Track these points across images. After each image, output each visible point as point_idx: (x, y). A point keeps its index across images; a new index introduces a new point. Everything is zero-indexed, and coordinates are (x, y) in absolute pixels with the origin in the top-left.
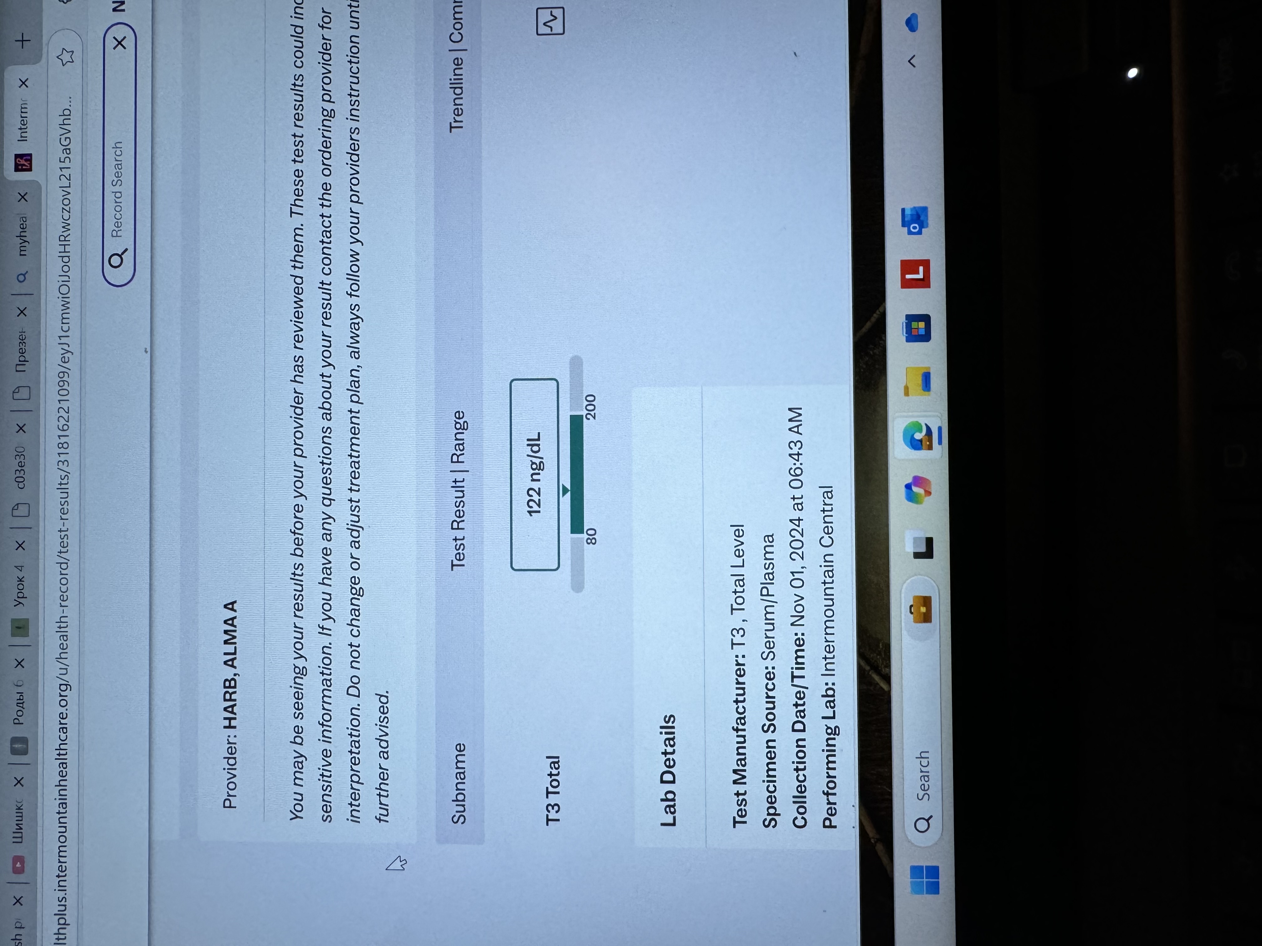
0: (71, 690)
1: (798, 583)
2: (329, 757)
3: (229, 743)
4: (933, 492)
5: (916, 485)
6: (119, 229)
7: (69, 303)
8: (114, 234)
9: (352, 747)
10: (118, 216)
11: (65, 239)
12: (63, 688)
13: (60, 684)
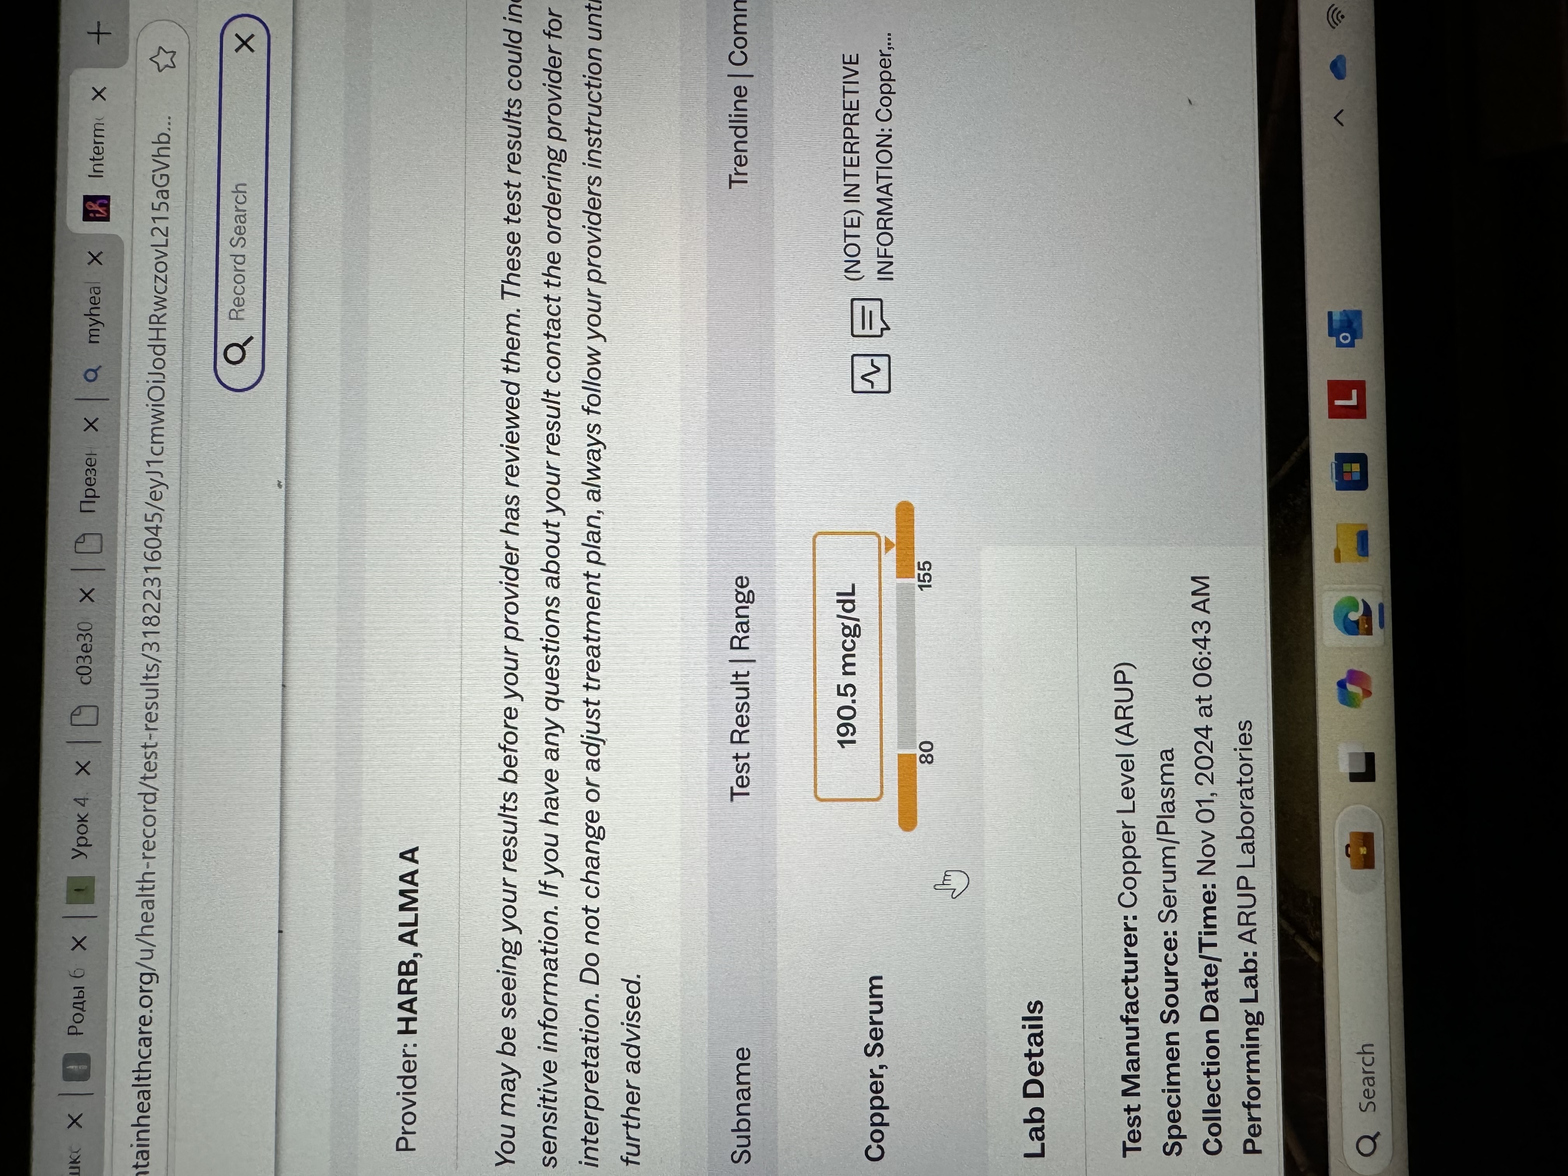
0: (157, 982)
1: (1207, 816)
2: (553, 1072)
3: (406, 1055)
4: (1372, 692)
5: (1352, 683)
6: (240, 308)
7: (163, 413)
8: (233, 315)
9: (587, 1056)
10: (239, 290)
11: (158, 320)
12: (146, 979)
13: (141, 974)
